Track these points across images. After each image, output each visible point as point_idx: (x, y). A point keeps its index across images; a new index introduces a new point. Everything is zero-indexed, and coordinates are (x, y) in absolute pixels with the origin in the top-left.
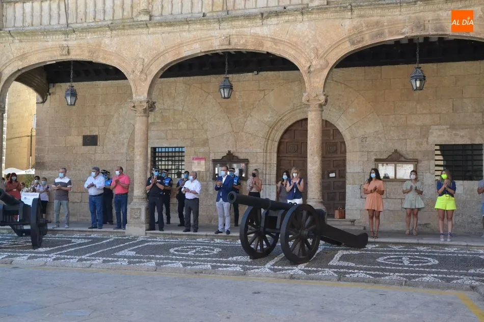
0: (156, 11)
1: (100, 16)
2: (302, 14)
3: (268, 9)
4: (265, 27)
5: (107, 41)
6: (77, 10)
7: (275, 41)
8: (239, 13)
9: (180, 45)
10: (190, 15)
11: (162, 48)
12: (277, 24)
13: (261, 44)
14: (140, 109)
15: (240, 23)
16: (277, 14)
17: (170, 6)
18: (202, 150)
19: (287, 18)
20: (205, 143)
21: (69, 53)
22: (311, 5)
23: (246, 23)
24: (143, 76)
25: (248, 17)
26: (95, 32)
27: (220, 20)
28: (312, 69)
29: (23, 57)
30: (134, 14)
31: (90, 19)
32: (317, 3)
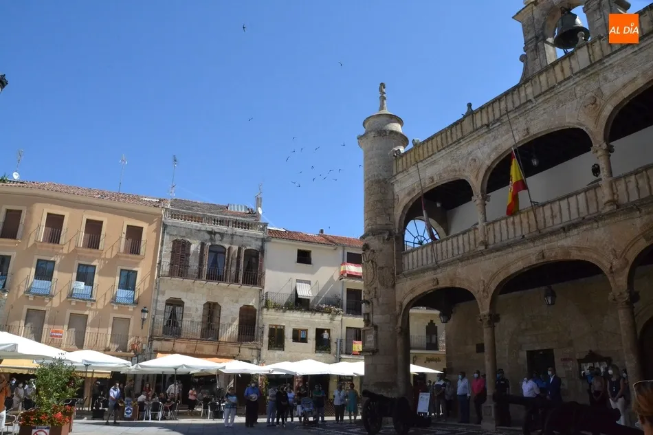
0: (491, 241)
1: (456, 253)
2: (596, 221)
3: (571, 223)
4: (569, 239)
5: (459, 270)
6: (442, 250)
7: (579, 249)
8: (548, 230)
9: (508, 266)
10: (513, 239)
11: (495, 270)
12: (578, 234)
13: (568, 253)
14: (485, 321)
15: (549, 238)
16: (575, 225)
17: (499, 235)
18: (568, 351)
19: (585, 227)
20: (570, 344)
21: (438, 283)
22: (604, 212)
23: (554, 237)
24: (485, 294)
25: (553, 233)
26: (451, 264)
27: (534, 240)
28: (614, 269)
29: (412, 290)
30: (476, 246)
31: (450, 255)
32: (608, 209)
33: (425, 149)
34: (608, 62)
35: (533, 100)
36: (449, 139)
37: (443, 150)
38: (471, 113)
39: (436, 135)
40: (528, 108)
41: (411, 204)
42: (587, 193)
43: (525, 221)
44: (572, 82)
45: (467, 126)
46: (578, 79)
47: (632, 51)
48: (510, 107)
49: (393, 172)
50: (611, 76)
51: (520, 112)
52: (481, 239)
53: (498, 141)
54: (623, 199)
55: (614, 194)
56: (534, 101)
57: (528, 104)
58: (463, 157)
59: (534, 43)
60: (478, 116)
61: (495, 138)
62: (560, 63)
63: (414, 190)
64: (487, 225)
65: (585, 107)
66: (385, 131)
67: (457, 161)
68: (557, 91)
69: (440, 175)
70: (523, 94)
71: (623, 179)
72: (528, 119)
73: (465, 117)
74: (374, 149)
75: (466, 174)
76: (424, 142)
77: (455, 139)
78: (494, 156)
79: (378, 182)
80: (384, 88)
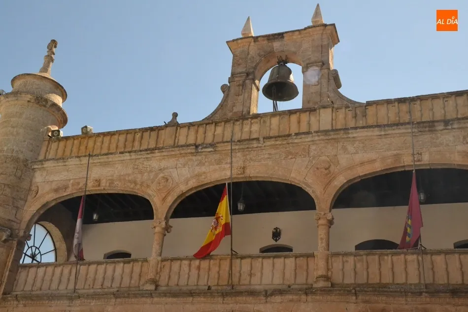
0: (163, 281)
1: (107, 284)
2: (306, 294)
3: (273, 287)
4: (268, 305)
5: (110, 309)
6: (87, 275)
8: (243, 288)
10: (195, 288)
12: (281, 303)
15: (244, 298)
16: (280, 292)
17: (177, 277)
19: (291, 297)
22: (315, 286)
23: (250, 299)
25: (252, 293)
26: (99, 299)
27: (224, 295)
30: (141, 283)
31: (98, 285)
32: (321, 284)
33: (99, 144)
34: (353, 134)
35: (261, 139)
36: (137, 144)
37: (127, 154)
38: (174, 124)
39: (119, 133)
40: (252, 146)
41: (53, 204)
42: (297, 259)
43: (215, 269)
44: (309, 138)
45: (166, 137)
46: (317, 138)
47: (378, 133)
48: (227, 137)
49: (39, 154)
50: (350, 148)
51: (241, 147)
52: (151, 275)
53: (203, 169)
54: (337, 278)
55: (328, 269)
56: (262, 142)
57: (255, 142)
58: (151, 171)
59: (243, 78)
60: (184, 131)
61: (201, 164)
62: (298, 113)
63: (66, 188)
64: (162, 261)
65: (318, 169)
66: (46, 100)
67: (141, 173)
68: (290, 141)
69: (112, 182)
70: (246, 129)
71: (341, 257)
72: (248, 157)
73: (166, 126)
74: (24, 116)
75: (150, 192)
76: (99, 135)
77: (144, 147)
78: (193, 183)
79: (16, 160)
80: (55, 47)
